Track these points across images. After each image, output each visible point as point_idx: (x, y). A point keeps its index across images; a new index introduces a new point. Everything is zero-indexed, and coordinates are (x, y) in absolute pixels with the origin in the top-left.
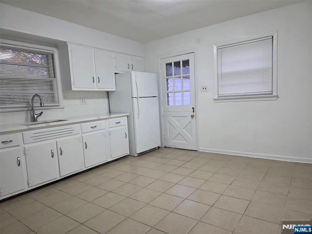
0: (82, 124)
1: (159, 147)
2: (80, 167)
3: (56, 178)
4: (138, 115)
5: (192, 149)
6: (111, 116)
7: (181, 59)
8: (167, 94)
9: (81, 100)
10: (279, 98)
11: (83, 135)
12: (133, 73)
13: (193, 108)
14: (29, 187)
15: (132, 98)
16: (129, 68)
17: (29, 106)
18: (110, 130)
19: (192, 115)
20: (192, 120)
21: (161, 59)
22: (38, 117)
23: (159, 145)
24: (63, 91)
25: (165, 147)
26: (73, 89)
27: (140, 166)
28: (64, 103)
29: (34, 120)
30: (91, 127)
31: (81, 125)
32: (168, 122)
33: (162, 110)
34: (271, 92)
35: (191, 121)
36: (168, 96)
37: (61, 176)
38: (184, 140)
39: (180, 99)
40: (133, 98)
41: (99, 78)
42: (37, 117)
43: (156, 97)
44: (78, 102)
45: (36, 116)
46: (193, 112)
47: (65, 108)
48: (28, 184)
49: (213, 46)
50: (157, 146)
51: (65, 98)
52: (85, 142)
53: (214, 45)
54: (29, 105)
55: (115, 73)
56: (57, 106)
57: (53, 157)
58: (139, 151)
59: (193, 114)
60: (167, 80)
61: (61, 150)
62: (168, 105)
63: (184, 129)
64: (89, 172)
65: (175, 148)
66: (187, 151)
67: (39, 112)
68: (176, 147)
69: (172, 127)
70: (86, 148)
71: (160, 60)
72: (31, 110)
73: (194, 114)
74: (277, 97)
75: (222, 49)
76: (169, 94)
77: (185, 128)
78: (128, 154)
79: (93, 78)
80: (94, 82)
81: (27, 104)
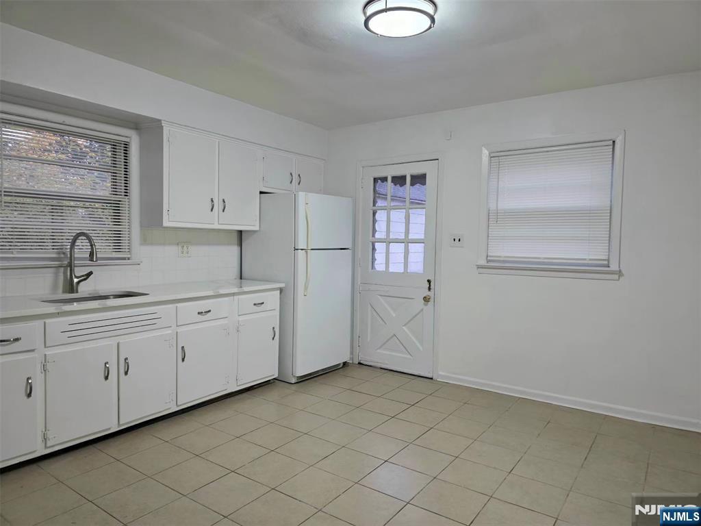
0: (179, 305)
1: (345, 364)
2: (166, 403)
3: (109, 429)
4: (306, 288)
5: (422, 374)
6: (246, 289)
7: (408, 171)
8: (371, 244)
9: (180, 248)
10: (623, 275)
11: (180, 330)
12: (302, 196)
13: (429, 281)
14: (46, 447)
15: (295, 249)
16: (291, 182)
17: (62, 256)
18: (240, 319)
19: (425, 297)
20: (425, 308)
21: (363, 167)
22: (81, 284)
23: (346, 358)
24: (143, 226)
25: (360, 363)
26: (166, 223)
27: (302, 410)
28: (140, 251)
29: (71, 288)
30: (199, 313)
31: (177, 307)
32: (370, 308)
33: (359, 280)
34: (606, 262)
35: (422, 310)
36: (374, 249)
37: (121, 423)
38: (404, 350)
39: (401, 258)
40: (297, 249)
41: (224, 201)
42: (78, 283)
43: (348, 249)
44: (172, 250)
45: (76, 280)
46: (429, 289)
47: (141, 264)
48: (45, 439)
49: (481, 150)
50: (341, 361)
51: (145, 241)
52: (183, 347)
53: (483, 148)
54: (64, 253)
55: (261, 193)
56: (124, 259)
57: (106, 378)
58: (301, 371)
59: (429, 293)
60: (374, 214)
61: (128, 363)
62: (372, 269)
63: (405, 325)
64: (185, 416)
65: (381, 368)
66: (410, 377)
67: (85, 271)
68: (383, 366)
69: (378, 318)
70: (183, 360)
71: (361, 169)
72: (67, 266)
73: (431, 294)
74: (620, 273)
75: (500, 158)
76: (376, 244)
77: (408, 323)
78: (276, 376)
79: (212, 201)
80: (212, 210)
81: (59, 253)
